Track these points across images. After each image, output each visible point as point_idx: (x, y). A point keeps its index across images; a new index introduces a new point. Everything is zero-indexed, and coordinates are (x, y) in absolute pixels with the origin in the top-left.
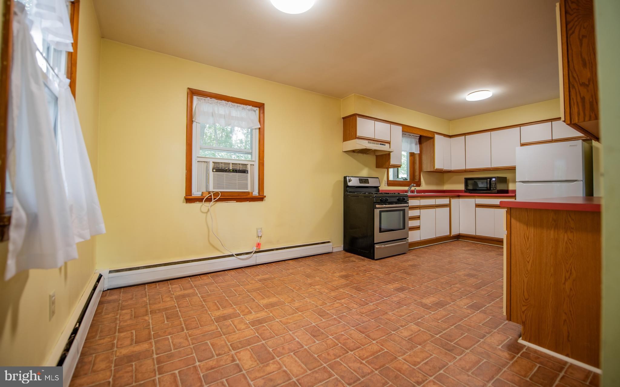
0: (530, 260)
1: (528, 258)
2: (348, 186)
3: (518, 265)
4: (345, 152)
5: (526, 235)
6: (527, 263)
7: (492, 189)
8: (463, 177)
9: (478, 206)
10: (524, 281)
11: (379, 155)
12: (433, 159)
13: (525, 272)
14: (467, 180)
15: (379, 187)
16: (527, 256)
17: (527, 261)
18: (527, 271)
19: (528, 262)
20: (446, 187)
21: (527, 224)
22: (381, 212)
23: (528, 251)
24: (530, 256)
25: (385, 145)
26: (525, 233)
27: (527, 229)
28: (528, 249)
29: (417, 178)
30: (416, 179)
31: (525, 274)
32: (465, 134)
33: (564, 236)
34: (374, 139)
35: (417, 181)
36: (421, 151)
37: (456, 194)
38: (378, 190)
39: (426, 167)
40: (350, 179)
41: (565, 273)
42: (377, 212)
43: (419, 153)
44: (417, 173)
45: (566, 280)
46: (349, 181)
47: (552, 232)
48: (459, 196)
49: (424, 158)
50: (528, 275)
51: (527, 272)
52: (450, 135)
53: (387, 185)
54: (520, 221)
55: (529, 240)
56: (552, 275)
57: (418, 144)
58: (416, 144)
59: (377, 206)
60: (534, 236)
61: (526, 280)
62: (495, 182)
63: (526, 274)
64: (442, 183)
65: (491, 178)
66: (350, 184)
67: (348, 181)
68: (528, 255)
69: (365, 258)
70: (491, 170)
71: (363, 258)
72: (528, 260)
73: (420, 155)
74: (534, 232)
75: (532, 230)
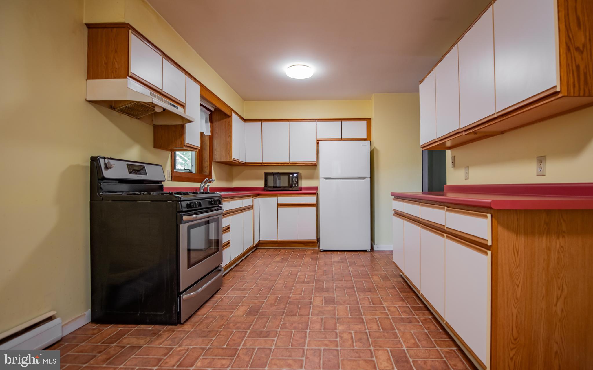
0: (520, 283)
1: (517, 280)
2: (104, 178)
3: (506, 293)
4: (90, 102)
5: (516, 248)
6: (516, 287)
7: (293, 186)
8: (262, 172)
9: (280, 205)
10: (512, 314)
11: (161, 126)
12: (229, 144)
13: (514, 301)
14: (266, 175)
15: (163, 183)
16: (516, 278)
17: (516, 285)
18: (517, 298)
19: (518, 286)
20: (236, 184)
21: (517, 232)
22: (190, 228)
23: (518, 270)
24: (520, 277)
25: (177, 108)
26: (514, 244)
27: (517, 239)
28: (517, 268)
29: (207, 170)
30: (205, 172)
31: (514, 304)
32: (261, 120)
33: (556, 243)
34: (160, 91)
35: (207, 174)
36: (212, 132)
37: (257, 193)
38: (161, 188)
39: (219, 156)
40: (109, 162)
41: (557, 291)
42: (183, 228)
43: (210, 134)
44: (207, 164)
45: (558, 299)
46: (107, 168)
47: (544, 240)
48: (259, 195)
49: (216, 143)
50: (518, 304)
51: (516, 301)
52: (245, 118)
53: (170, 179)
54: (508, 228)
55: (519, 253)
56: (543, 297)
57: (208, 122)
58: (206, 122)
59: (185, 218)
60: (525, 248)
61: (515, 311)
62: (296, 178)
63: (516, 303)
64: (230, 178)
65: (292, 174)
66: (107, 174)
67: (103, 166)
68: (517, 276)
69: (158, 327)
70: (289, 164)
71: (150, 328)
72: (518, 284)
73: (211, 137)
74: (525, 242)
75: (522, 239)
